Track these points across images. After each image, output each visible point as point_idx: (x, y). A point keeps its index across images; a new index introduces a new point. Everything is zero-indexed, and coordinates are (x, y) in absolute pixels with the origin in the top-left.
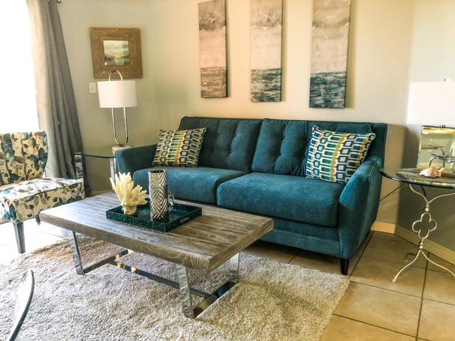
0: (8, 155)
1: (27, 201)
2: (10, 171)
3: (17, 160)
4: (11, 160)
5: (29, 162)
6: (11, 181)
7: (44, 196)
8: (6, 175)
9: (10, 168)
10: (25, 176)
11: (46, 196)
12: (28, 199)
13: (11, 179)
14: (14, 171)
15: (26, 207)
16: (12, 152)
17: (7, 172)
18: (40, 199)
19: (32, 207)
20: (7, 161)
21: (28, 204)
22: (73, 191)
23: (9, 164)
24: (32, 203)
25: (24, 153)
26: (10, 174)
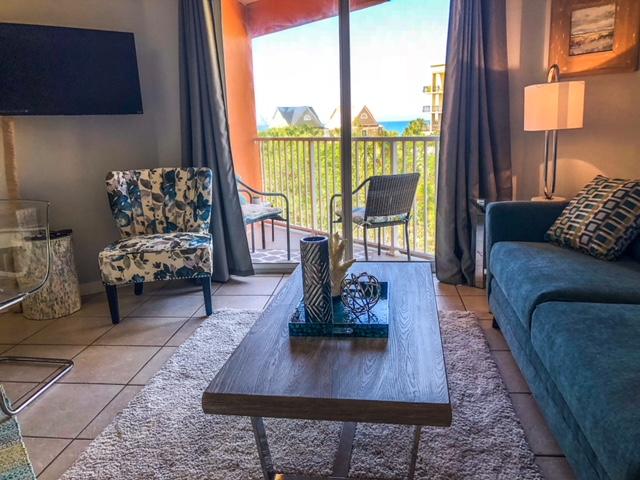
0: (167, 198)
1: (114, 260)
2: (167, 218)
3: (179, 205)
4: (170, 204)
5: (189, 210)
6: (166, 230)
7: (138, 258)
8: (161, 223)
9: (169, 215)
10: (183, 227)
11: (142, 258)
12: (114, 258)
13: (167, 227)
14: (171, 219)
15: (113, 267)
16: (173, 195)
17: (163, 219)
18: (132, 261)
19: (121, 269)
20: (165, 205)
21: (115, 264)
22: (187, 258)
23: (167, 209)
24: (121, 263)
25: (185, 197)
26: (167, 223)
